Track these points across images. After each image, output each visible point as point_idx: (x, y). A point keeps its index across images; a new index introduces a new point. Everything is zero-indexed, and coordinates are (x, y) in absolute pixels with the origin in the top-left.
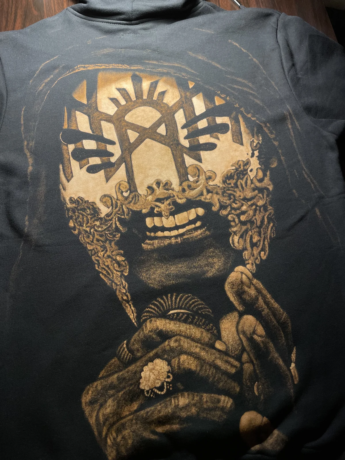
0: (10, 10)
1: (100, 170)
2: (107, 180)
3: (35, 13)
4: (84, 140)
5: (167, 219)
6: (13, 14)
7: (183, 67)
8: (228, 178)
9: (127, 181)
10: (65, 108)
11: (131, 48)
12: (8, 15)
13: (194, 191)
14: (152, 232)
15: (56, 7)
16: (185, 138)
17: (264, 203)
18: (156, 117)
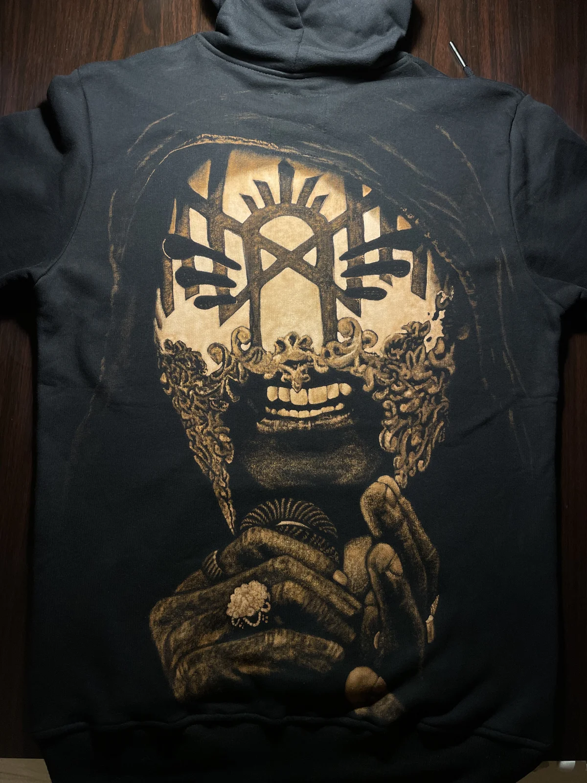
0: (107, 19)
1: (214, 306)
2: (222, 321)
3: (147, 30)
4: (196, 256)
5: (297, 393)
6: (112, 26)
7: (359, 160)
8: (393, 345)
9: (249, 328)
10: (175, 202)
11: (286, 118)
12: (104, 28)
13: (342, 357)
14: (274, 409)
15: (180, 25)
16: (343, 275)
17: (438, 390)
18: (307, 235)
